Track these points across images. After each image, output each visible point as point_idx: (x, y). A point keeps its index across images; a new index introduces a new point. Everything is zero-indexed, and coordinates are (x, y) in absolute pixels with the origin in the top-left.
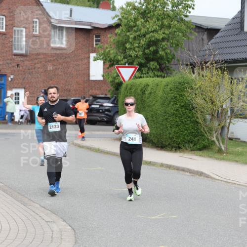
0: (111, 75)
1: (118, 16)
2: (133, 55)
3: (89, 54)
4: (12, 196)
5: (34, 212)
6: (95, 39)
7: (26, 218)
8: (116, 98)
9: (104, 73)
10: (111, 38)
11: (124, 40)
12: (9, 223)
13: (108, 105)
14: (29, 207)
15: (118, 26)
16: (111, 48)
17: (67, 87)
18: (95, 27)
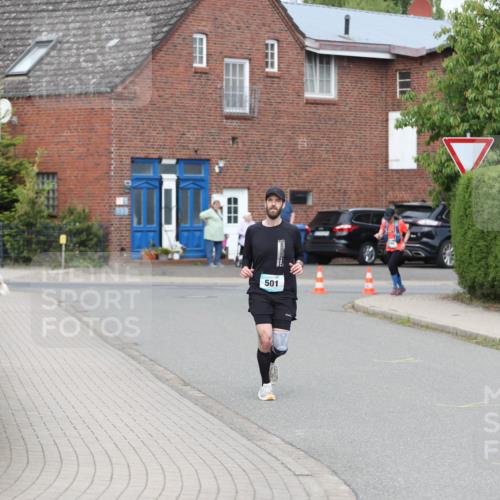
0: (434, 158)
1: (449, 31)
2: (481, 115)
3: (387, 115)
4: (221, 419)
5: (270, 454)
6: (398, 80)
7: (253, 467)
8: (445, 208)
9: (418, 153)
10: (433, 78)
11: (461, 83)
12: (215, 477)
13: (428, 222)
14: (259, 443)
15: (448, 51)
16: (434, 99)
17: (339, 186)
18: (398, 56)
